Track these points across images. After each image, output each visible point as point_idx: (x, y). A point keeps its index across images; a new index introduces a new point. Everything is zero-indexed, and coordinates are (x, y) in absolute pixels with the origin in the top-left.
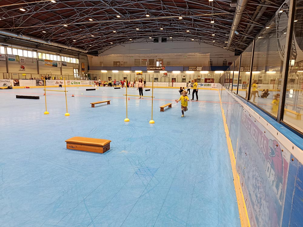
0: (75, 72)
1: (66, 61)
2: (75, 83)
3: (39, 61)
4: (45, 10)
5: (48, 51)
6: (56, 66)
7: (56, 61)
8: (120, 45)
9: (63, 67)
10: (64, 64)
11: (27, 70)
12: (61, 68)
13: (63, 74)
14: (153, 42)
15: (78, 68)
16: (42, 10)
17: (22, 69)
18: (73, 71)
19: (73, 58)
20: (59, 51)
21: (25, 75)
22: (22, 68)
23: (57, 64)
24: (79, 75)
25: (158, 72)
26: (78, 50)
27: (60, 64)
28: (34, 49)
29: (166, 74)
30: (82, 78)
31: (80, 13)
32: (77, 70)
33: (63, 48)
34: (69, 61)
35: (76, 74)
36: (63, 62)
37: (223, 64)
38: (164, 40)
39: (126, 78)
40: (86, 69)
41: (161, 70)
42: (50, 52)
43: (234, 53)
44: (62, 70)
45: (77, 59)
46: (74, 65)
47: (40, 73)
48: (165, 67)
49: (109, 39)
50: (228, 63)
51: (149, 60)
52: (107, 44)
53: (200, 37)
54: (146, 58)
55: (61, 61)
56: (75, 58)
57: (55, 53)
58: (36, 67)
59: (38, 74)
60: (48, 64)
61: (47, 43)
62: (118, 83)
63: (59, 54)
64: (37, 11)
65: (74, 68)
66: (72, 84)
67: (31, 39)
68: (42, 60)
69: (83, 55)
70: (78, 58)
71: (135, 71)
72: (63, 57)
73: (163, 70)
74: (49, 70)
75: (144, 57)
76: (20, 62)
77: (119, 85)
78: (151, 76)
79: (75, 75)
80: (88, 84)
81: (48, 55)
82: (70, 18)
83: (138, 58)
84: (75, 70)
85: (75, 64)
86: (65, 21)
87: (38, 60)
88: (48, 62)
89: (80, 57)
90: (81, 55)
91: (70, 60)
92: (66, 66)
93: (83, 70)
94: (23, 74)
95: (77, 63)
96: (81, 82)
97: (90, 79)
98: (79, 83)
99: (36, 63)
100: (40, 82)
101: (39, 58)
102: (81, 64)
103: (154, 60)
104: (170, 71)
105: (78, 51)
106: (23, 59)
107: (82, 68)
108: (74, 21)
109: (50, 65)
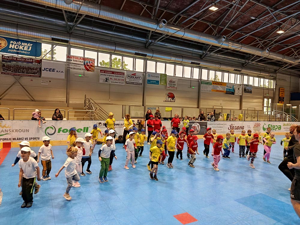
0: (266, 104)
1: (251, 83)
2: (270, 127)
3: (202, 85)
6: (233, 93)
7: (234, 85)
9: (245, 94)
10: (247, 90)
11: (178, 102)
12: (241, 97)
13: (243, 109)
15: (272, 96)
18: (263, 102)
21: (170, 109)
22: (169, 97)
23: (234, 90)
24: (272, 110)
27: (241, 89)
28: (193, 61)
32: (270, 100)
34: (256, 85)
35: (268, 107)
36: (247, 85)
42: (223, 67)
44: (243, 100)
45: (272, 81)
46: (266, 91)
47: (201, 107)
55: (243, 85)
56: (269, 77)
57: (233, 69)
58: (195, 95)
59: (198, 108)
60: (218, 89)
61: (219, 42)
63: (240, 71)
65: (264, 97)
68: (207, 83)
69: (283, 74)
70: (274, 79)
74: (219, 100)
76: (168, 86)
79: (265, 109)
84: (266, 100)
85: (268, 89)
87: (200, 82)
88: (219, 86)
90: (281, 73)
91: (260, 83)
92: (251, 92)
93: (281, 100)
94: (167, 109)
95: (272, 87)
96: (284, 125)
98: (280, 128)
99: (197, 88)
100: (193, 125)
101: (203, 78)
102: (278, 89)
106: (174, 80)
107: (280, 98)
109: (221, 91)
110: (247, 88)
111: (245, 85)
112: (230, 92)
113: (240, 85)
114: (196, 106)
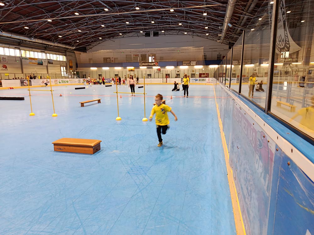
0: (62, 70)
1: (52, 58)
2: (63, 82)
3: (23, 60)
4: (26, 4)
5: (32, 48)
6: (42, 64)
7: (42, 59)
8: (109, 40)
9: (49, 65)
10: (50, 62)
11: (10, 70)
12: (47, 66)
13: (49, 73)
14: (144, 37)
15: (65, 65)
16: (22, 4)
17: (4, 69)
18: (61, 69)
19: (59, 55)
20: (44, 48)
21: (8, 74)
22: (4, 67)
23: (42, 62)
24: (66, 74)
25: (151, 68)
26: (64, 46)
27: (46, 62)
28: (16, 47)
29: (159, 70)
30: (70, 76)
31: (65, 7)
32: (64, 68)
33: (49, 45)
34: (55, 59)
35: (64, 72)
36: (49, 60)
37: (218, 58)
38: (156, 34)
39: (118, 75)
40: (74, 67)
41: (154, 65)
42: (34, 50)
43: (228, 46)
44: (49, 68)
45: (64, 57)
46: (61, 63)
47: (24, 73)
48: (158, 62)
49: (97, 34)
50: (222, 57)
51: (141, 55)
52: (95, 39)
53: (193, 30)
54: (137, 54)
55: (47, 59)
56: (62, 55)
57: (40, 50)
58: (20, 66)
59: (22, 73)
60: (33, 62)
61: (30, 39)
62: (109, 80)
63: (44, 52)
64: (17, 5)
65: (61, 66)
66: (60, 83)
67: (13, 35)
68: (26, 59)
69: (69, 52)
70: (65, 55)
71: (126, 67)
72: (49, 54)
73: (156, 65)
74: (34, 69)
75: (135, 53)
76: (2, 61)
77: (110, 82)
78: (144, 73)
79: (62, 73)
80: (77, 83)
81: (32, 53)
82: (55, 12)
83: (130, 54)
84: (62, 68)
85: (63, 61)
86: (49, 16)
87: (21, 59)
88: (33, 60)
89: (67, 54)
90: (68, 52)
91: (57, 58)
92: (52, 63)
93: (71, 67)
94: (6, 74)
95: (65, 60)
96: (70, 80)
97: (79, 77)
98: (68, 82)
99: (20, 62)
100: (25, 81)
101: (23, 56)
102: (68, 61)
103: (146, 55)
104: (163, 66)
105: (65, 48)
106: (5, 57)
107: (70, 66)
108: (58, 15)
109: (35, 63)
110: (50, 61)
111: (48, 59)
112: (40, 63)
113: (46, 59)
114: (21, 72)
